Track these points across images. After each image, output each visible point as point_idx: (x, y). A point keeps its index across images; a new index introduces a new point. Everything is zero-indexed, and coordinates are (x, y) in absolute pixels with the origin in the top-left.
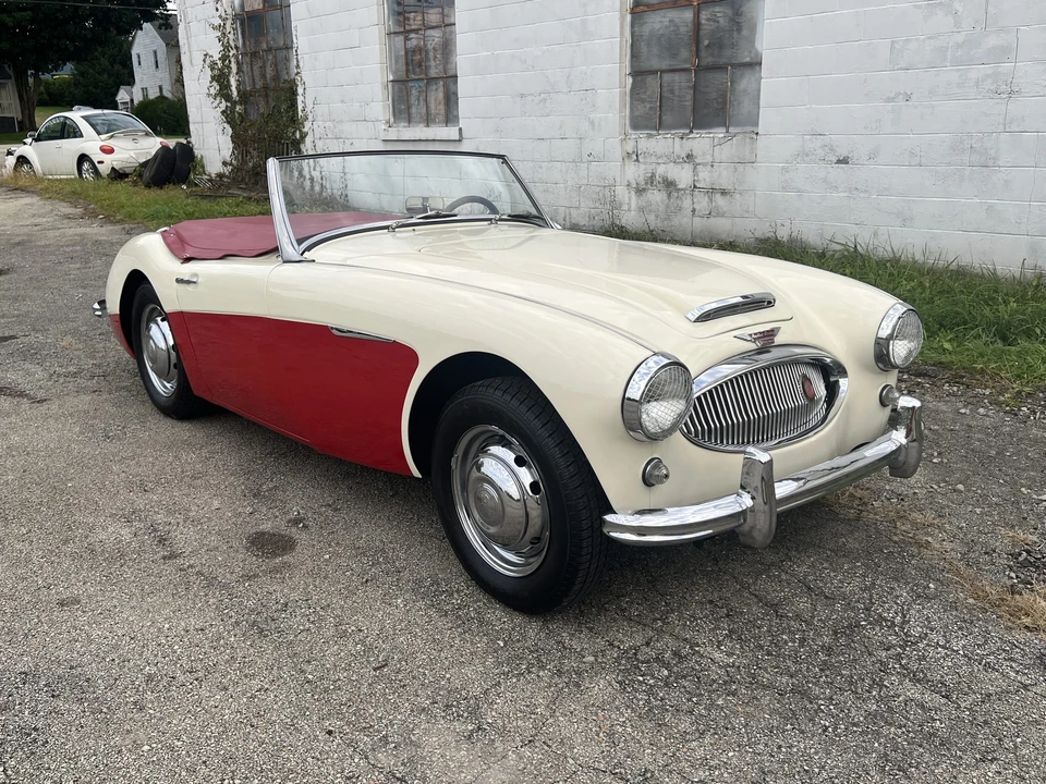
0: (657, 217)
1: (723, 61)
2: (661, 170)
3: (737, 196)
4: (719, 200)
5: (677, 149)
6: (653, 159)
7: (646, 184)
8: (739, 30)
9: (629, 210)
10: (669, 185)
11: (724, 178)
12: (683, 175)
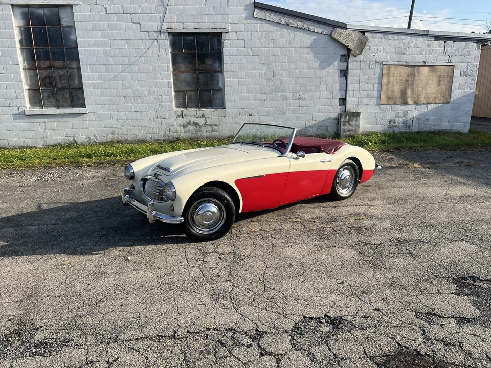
0: (192, 134)
1: (208, 89)
2: (192, 120)
3: (220, 126)
4: (215, 127)
5: (198, 114)
6: (189, 117)
7: (187, 124)
8: (213, 80)
9: (181, 133)
10: (196, 124)
11: (216, 121)
12: (201, 121)
